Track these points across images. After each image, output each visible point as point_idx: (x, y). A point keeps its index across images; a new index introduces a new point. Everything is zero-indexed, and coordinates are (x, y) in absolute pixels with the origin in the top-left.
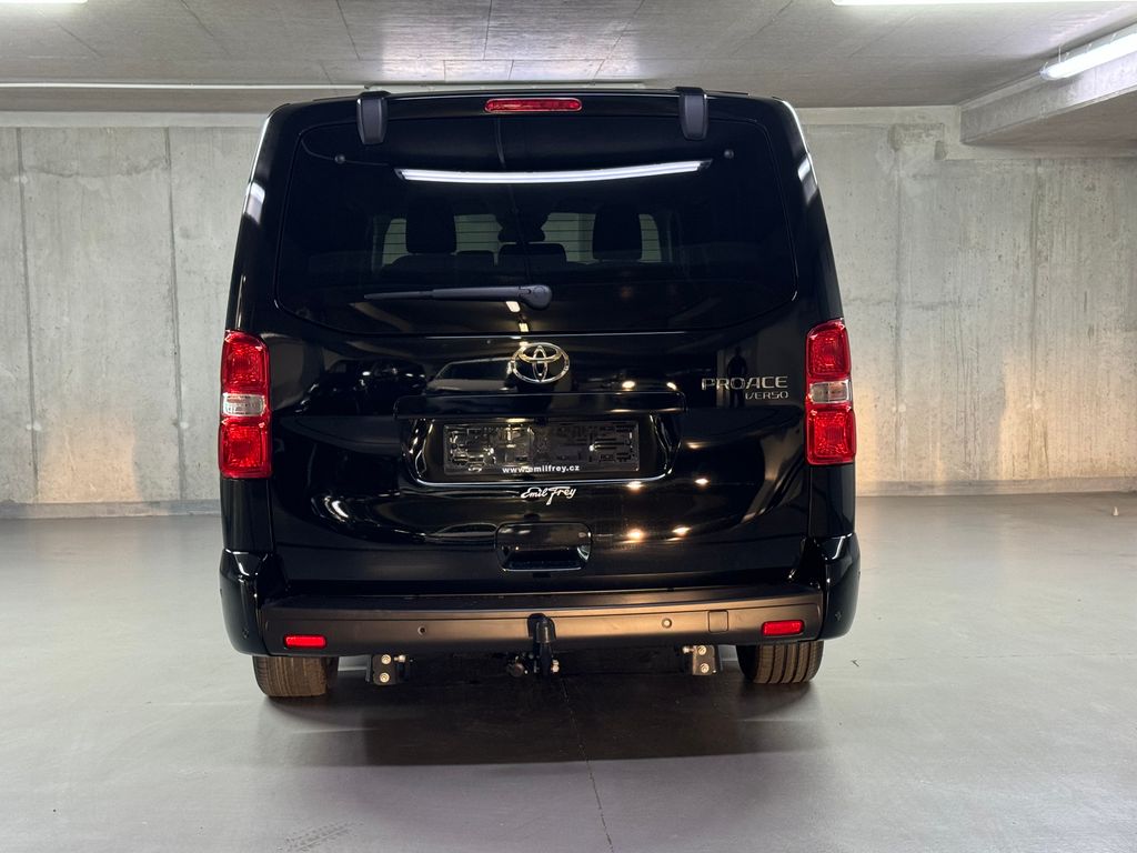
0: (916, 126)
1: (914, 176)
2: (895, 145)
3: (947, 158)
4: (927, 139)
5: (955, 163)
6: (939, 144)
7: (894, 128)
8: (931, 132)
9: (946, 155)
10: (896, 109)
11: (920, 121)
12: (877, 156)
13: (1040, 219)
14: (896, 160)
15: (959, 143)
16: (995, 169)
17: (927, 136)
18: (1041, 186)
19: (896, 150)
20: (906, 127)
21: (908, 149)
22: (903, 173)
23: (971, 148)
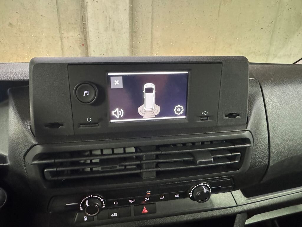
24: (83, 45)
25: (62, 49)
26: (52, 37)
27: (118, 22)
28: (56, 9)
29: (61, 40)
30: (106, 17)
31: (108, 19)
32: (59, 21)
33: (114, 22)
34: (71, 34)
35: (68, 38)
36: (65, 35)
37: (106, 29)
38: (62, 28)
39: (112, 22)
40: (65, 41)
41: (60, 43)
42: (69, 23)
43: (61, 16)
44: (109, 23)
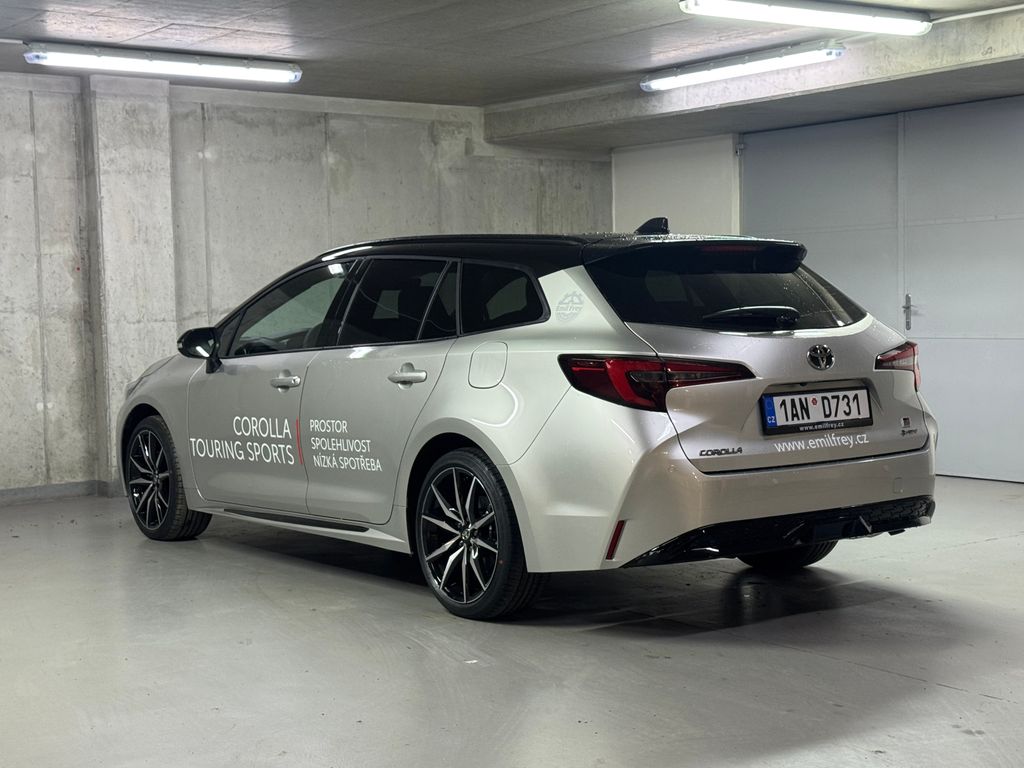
0: (450, 123)
1: (450, 169)
2: (434, 140)
3: (475, 153)
4: (459, 136)
5: (481, 159)
6: (468, 141)
7: (433, 123)
8: (462, 130)
9: (473, 151)
10: (435, 107)
11: (452, 118)
12: (421, 148)
13: (543, 213)
14: (435, 153)
15: (483, 141)
16: (510, 166)
17: (459, 133)
18: (543, 183)
19: (436, 144)
20: (442, 124)
21: (445, 144)
22: (441, 166)
23: (492, 146)
24: (78, 269)
25: (38, 277)
26: (22, 255)
27: (154, 228)
28: (33, 206)
29: (39, 261)
30: (133, 221)
31: (136, 222)
32: (37, 226)
33: (147, 228)
34: (57, 248)
35: (51, 256)
36: (45, 250)
37: (134, 241)
38: (42, 238)
39: (144, 229)
40: (45, 262)
41: (35, 267)
42: (55, 230)
43: (41, 217)
44: (139, 231)
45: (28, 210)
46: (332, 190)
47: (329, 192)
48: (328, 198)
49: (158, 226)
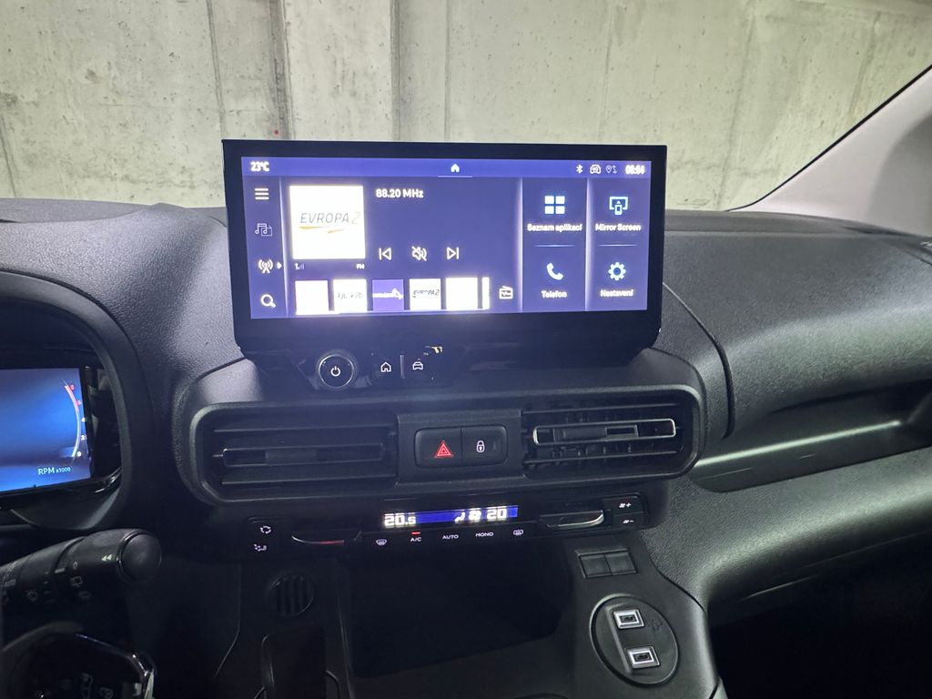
26: (199, 110)
29: (222, 118)
34: (246, 103)
35: (238, 113)
36: (231, 104)
37: (336, 91)
38: (224, 87)
39: (351, 75)
40: (231, 120)
41: (218, 127)
42: (242, 77)
43: (221, 58)
44: (343, 78)
45: (201, 45)
46: (615, 39)
47: (610, 41)
48: (609, 49)
49: (370, 71)
